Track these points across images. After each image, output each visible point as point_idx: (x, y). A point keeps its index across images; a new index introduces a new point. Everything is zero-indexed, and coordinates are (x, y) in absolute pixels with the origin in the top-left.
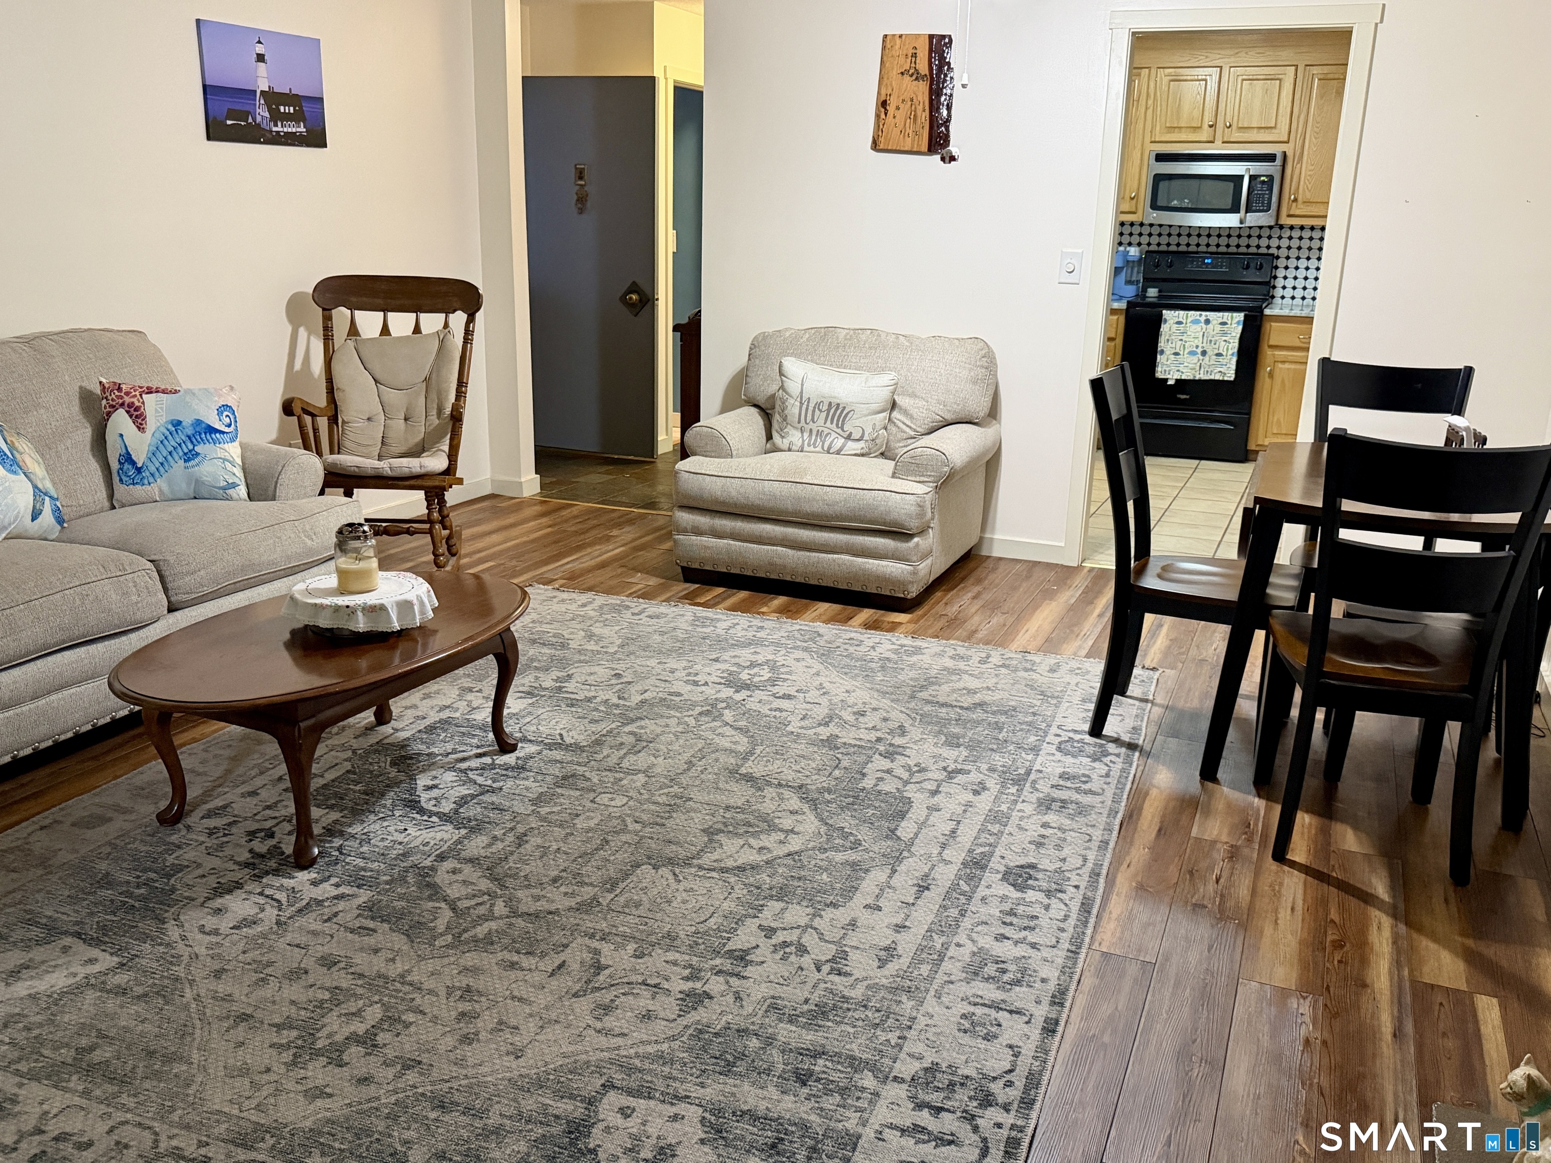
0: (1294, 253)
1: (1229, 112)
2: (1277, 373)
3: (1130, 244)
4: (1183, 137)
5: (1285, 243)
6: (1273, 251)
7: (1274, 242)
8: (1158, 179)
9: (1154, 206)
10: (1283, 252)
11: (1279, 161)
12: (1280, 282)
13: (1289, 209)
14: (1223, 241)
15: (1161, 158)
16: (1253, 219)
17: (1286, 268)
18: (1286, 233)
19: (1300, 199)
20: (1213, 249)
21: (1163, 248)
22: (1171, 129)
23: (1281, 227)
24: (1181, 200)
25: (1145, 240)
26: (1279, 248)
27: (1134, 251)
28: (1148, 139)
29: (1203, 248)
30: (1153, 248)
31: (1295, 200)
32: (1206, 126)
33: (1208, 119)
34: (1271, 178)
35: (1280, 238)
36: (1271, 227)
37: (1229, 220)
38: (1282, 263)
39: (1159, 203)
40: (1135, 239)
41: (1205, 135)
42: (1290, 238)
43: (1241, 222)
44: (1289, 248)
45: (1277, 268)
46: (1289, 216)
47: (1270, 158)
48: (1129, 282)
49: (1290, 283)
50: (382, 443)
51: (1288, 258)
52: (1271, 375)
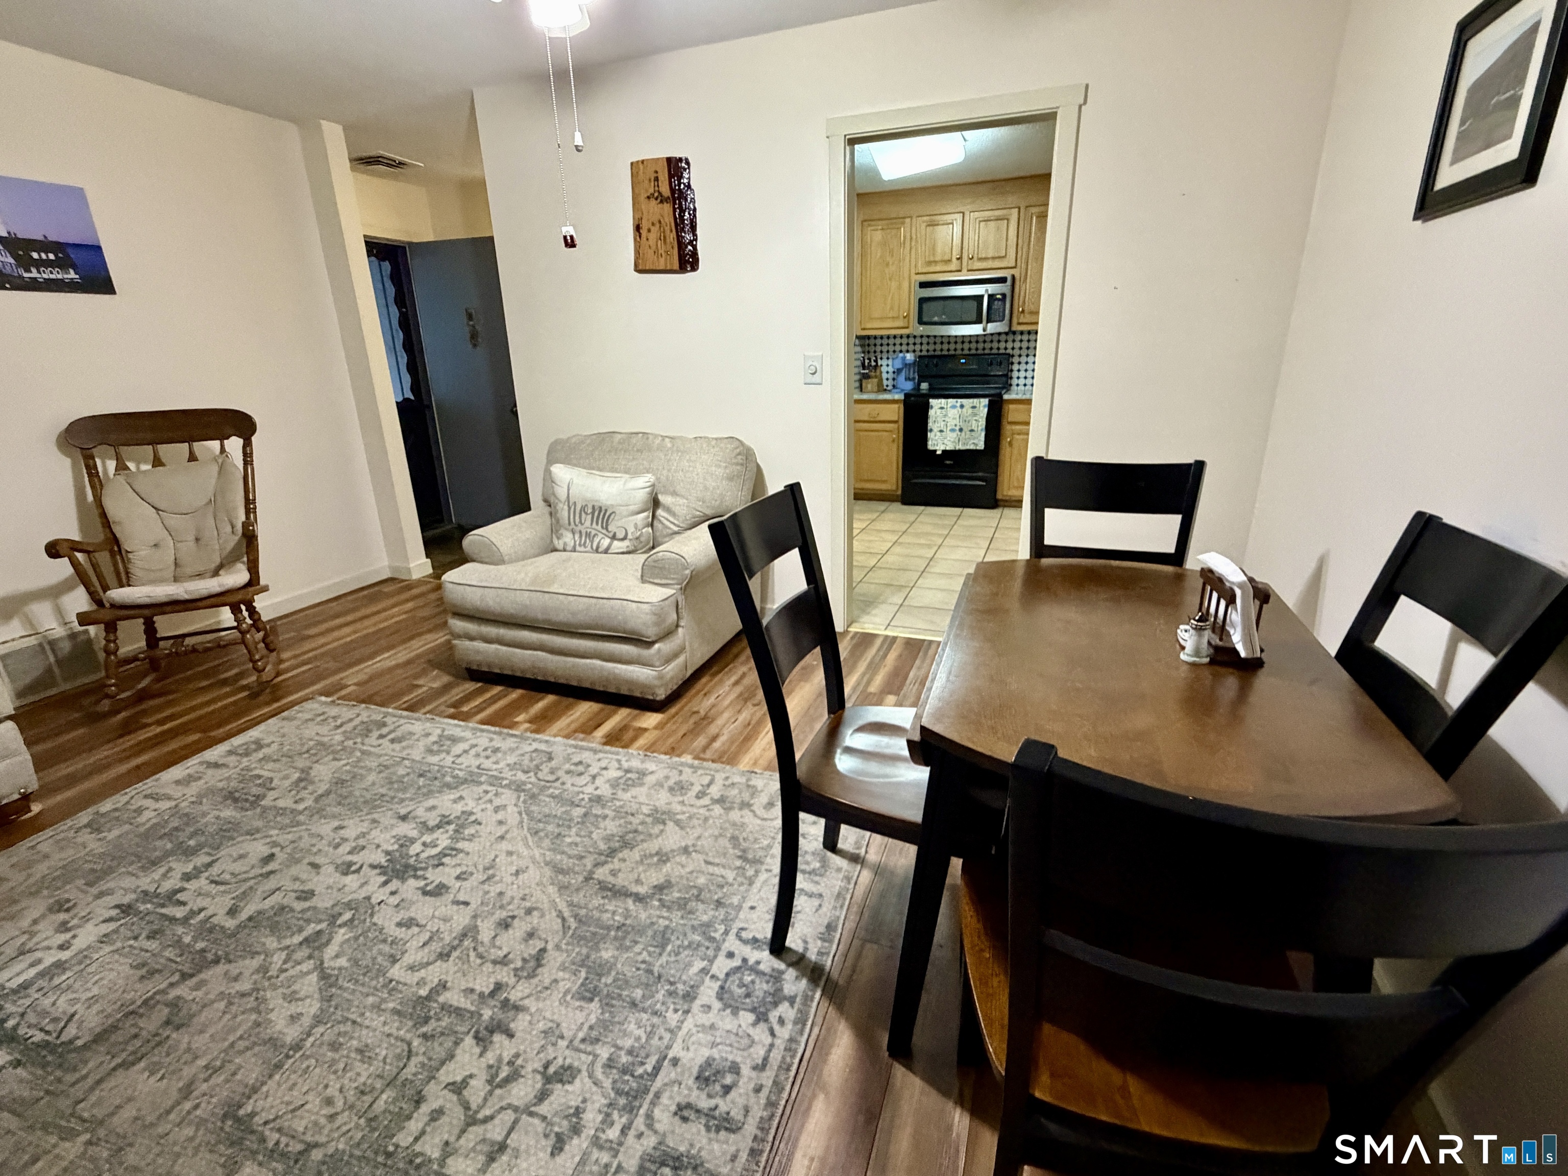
0: (1024, 352)
1: (970, 248)
2: (1015, 444)
3: (908, 351)
4: (938, 268)
5: (1017, 345)
6: (1009, 351)
7: (1010, 345)
8: (922, 301)
9: (921, 322)
10: (1017, 352)
11: (1009, 282)
12: (1015, 374)
13: (1018, 318)
14: (973, 346)
15: (923, 285)
16: (992, 328)
17: (1019, 363)
18: (1018, 337)
19: (1026, 309)
20: (966, 352)
21: (931, 353)
22: (929, 263)
23: (1014, 333)
24: (940, 316)
25: (918, 347)
26: (1013, 349)
27: (910, 357)
28: (913, 271)
29: (959, 352)
30: (924, 353)
31: (1023, 311)
32: (954, 260)
33: (956, 254)
34: (1004, 295)
35: (1014, 341)
36: (1007, 334)
37: (975, 330)
38: (1016, 360)
39: (925, 319)
40: (911, 347)
41: (954, 265)
42: (1021, 341)
43: (984, 330)
44: (1021, 348)
45: (1012, 363)
46: (1019, 324)
47: (1002, 280)
48: (907, 379)
49: (1022, 374)
50: (176, 564)
51: (1020, 356)
52: (1010, 444)
